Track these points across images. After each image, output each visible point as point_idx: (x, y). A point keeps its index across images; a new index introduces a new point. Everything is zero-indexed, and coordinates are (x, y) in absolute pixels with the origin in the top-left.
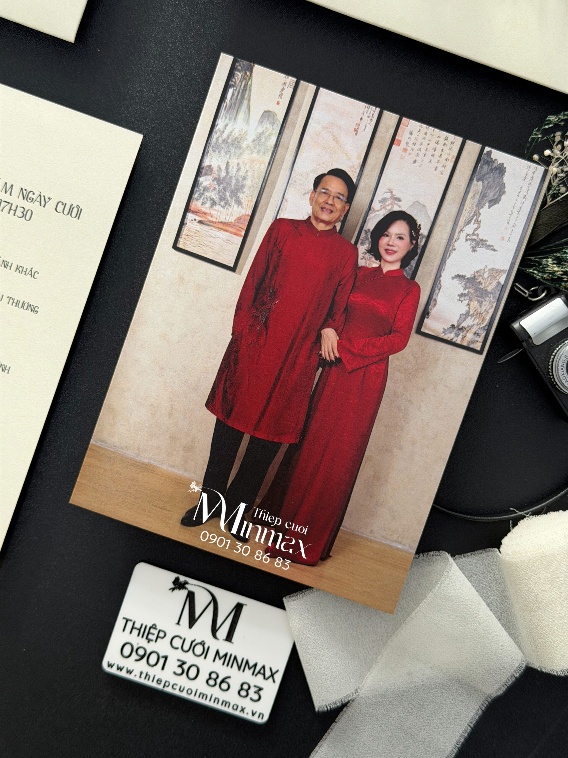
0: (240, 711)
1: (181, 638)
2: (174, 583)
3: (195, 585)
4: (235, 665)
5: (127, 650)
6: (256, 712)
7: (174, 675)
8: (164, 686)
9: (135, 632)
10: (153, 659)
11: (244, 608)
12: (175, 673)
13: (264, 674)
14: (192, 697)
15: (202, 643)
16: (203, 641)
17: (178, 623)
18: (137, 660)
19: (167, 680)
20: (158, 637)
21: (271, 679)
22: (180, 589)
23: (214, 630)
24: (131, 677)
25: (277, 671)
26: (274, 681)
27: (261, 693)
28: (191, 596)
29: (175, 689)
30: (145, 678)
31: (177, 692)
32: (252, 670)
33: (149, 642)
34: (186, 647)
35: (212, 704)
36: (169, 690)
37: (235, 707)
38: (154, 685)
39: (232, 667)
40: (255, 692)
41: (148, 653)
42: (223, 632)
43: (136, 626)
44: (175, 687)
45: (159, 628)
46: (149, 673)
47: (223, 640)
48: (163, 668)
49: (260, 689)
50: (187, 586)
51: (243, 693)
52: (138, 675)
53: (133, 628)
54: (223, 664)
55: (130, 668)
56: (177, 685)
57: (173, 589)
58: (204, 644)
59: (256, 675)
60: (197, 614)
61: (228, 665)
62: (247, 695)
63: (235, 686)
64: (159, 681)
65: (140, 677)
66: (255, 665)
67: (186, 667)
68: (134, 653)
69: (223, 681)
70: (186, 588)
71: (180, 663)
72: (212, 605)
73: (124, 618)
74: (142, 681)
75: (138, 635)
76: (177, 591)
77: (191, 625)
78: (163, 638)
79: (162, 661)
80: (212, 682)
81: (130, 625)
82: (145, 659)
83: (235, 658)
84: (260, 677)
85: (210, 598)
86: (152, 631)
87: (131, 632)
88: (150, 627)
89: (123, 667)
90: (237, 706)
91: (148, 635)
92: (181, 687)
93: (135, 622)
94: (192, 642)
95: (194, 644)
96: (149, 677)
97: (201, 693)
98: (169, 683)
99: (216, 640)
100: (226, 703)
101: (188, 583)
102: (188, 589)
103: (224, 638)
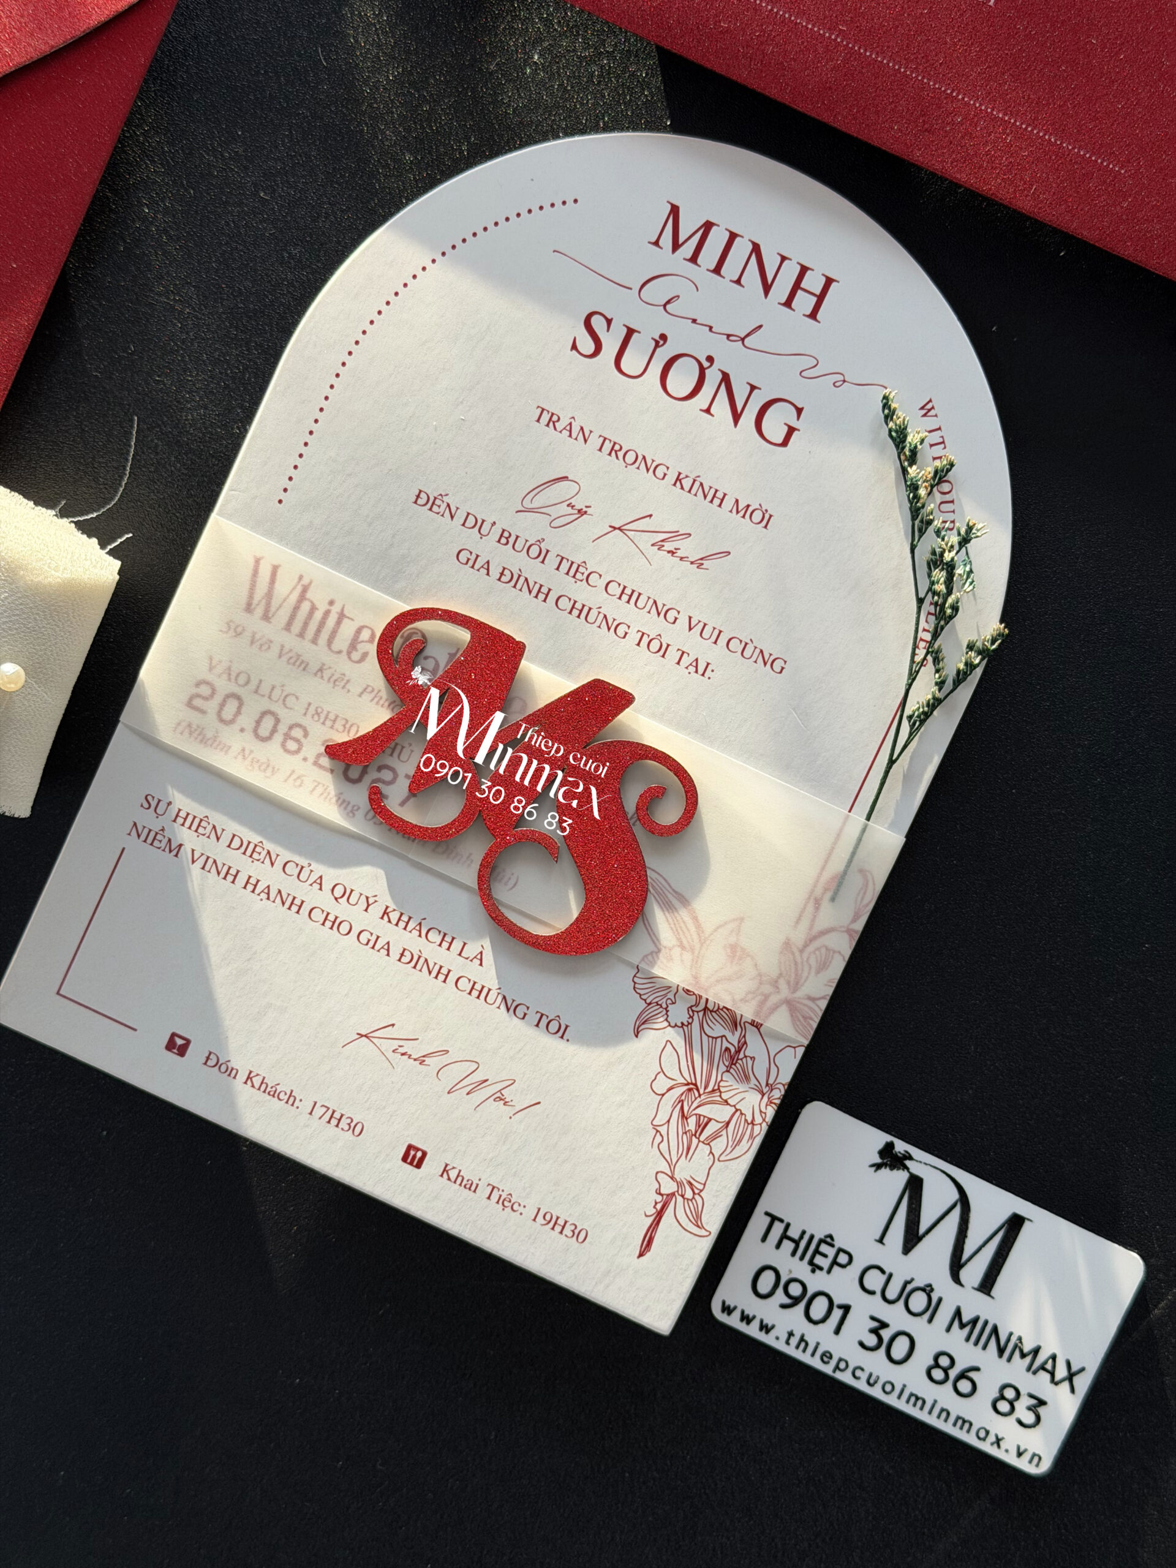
0: (992, 1444)
1: (883, 1272)
2: (882, 1153)
3: (926, 1164)
5: (766, 1282)
6: (1026, 1450)
7: (860, 1348)
8: (837, 1368)
9: (788, 1246)
10: (819, 1308)
11: (1026, 1228)
12: (862, 1344)
13: (1052, 1374)
14: (891, 1400)
17: (881, 1241)
18: (783, 1306)
19: (844, 1357)
20: (835, 1262)
21: (1066, 1385)
22: (892, 1167)
23: (956, 1265)
24: (768, 1339)
25: (1082, 1370)
27: (1042, 1410)
28: (915, 1186)
29: (858, 1378)
30: (797, 1347)
31: (861, 1386)
32: (1028, 1359)
33: (813, 1271)
34: (892, 1294)
35: (932, 1420)
36: (845, 1377)
37: (982, 1434)
38: (816, 1363)
39: (985, 1347)
40: (1029, 1408)
41: (810, 1293)
42: (974, 1272)
43: (790, 1233)
44: (858, 1373)
46: (806, 1338)
48: (837, 1331)
49: (1041, 1403)
50: (908, 1163)
51: (1004, 1406)
52: (784, 1337)
53: (784, 1236)
54: (968, 1339)
55: (768, 1321)
57: (878, 1167)
58: (932, 1290)
59: (1035, 1373)
60: (923, 1228)
61: (976, 1343)
62: (1012, 1410)
63: (988, 1390)
64: (826, 1357)
65: (787, 1343)
66: (1036, 1351)
67: (886, 1334)
68: (780, 1291)
69: (962, 1376)
70: (906, 1168)
71: (875, 1324)
72: (957, 1212)
73: (767, 1214)
74: (791, 1351)
75: (794, 1254)
76: (885, 1172)
77: (907, 1248)
78: (843, 1266)
79: (837, 1314)
80: (938, 1374)
81: (778, 1228)
82: (801, 1306)
83: (995, 1329)
85: (955, 1195)
86: (824, 1248)
87: (778, 1246)
88: (821, 1241)
89: (754, 1317)
90: (987, 1432)
91: (813, 1257)
92: (870, 1375)
93: (788, 1226)
94: (907, 1283)
95: (909, 1288)
96: (807, 1344)
97: (912, 1395)
98: (847, 1363)
99: (958, 1287)
100: (963, 1422)
101: (910, 1158)
102: (911, 1170)
103: (976, 1284)
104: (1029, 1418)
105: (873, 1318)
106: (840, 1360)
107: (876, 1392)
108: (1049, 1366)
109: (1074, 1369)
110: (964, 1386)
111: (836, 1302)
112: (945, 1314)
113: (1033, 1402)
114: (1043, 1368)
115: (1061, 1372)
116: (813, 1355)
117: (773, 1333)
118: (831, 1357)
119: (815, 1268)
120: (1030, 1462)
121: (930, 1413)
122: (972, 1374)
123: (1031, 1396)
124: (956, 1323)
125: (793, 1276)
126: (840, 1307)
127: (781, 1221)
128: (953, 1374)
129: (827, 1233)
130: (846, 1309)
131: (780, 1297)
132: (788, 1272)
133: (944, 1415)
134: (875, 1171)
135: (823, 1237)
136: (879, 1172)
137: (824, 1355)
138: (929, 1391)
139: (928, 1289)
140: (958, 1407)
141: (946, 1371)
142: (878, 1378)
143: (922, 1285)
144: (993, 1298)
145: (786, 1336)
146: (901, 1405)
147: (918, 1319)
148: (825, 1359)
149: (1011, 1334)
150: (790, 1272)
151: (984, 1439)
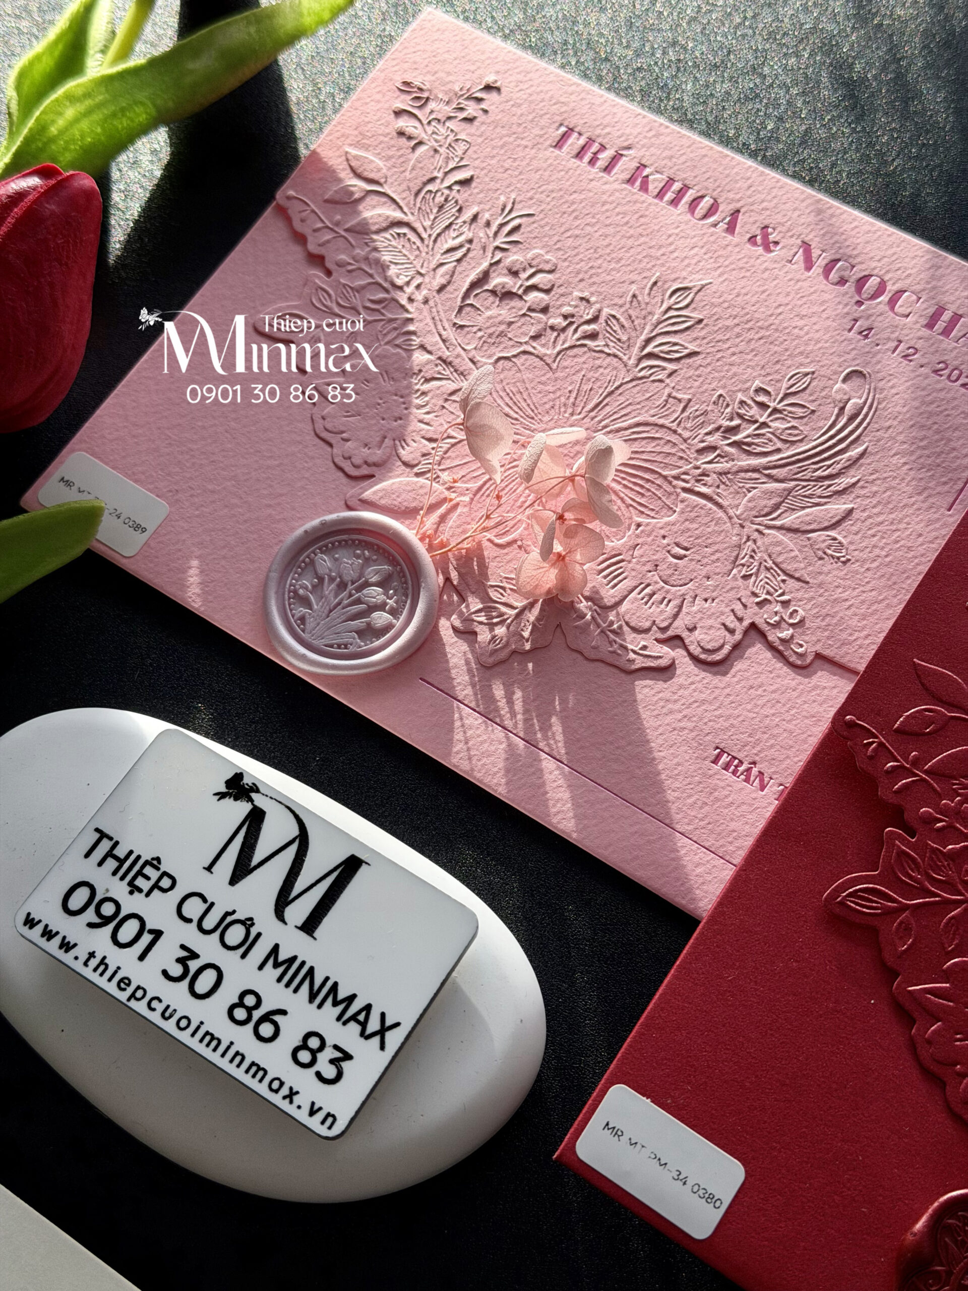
0: (284, 1098)
1: (205, 900)
2: (229, 783)
3: (271, 798)
4: (306, 986)
5: (79, 898)
6: (320, 1109)
7: (162, 977)
8: (133, 996)
9: (111, 864)
10: (129, 930)
11: (363, 870)
12: (165, 973)
13: (364, 1025)
14: (184, 1037)
15: (248, 923)
16: (251, 919)
17: (209, 869)
18: (91, 925)
19: (142, 985)
20: (156, 886)
21: (376, 1040)
22: (236, 799)
23: (283, 901)
24: (67, 958)
25: (397, 1025)
26: (382, 1047)
27: (345, 1065)
28: (256, 818)
29: (154, 1010)
30: (95, 970)
31: (155, 1017)
32: (340, 1008)
33: (131, 893)
34: (208, 924)
35: (223, 1063)
36: (140, 1007)
37: (275, 1085)
38: (112, 988)
39: (296, 991)
40: (332, 1061)
41: (123, 914)
42: (298, 911)
43: (115, 852)
44: (155, 1004)
45: (163, 868)
46: (106, 961)
47: (296, 927)
48: (142, 957)
49: (348, 1057)
50: (253, 795)
51: (304, 1056)
52: (83, 957)
53: (110, 854)
54: (279, 980)
55: (71, 939)
56: (160, 1001)
57: (222, 796)
58: (253, 924)
59: (345, 1023)
60: (255, 861)
61: (287, 985)
62: (313, 1061)
63: (291, 1036)
64: (124, 983)
65: (86, 964)
66: (351, 998)
67: (194, 965)
68: (92, 909)
69: (267, 1018)
70: (251, 800)
71: (184, 954)
72: (294, 848)
73: (97, 830)
74: (88, 972)
75: (114, 873)
76: (228, 802)
77: (234, 880)
78: (164, 891)
79: (146, 938)
80: (240, 1014)
81: (105, 845)
82: (111, 926)
83: (311, 970)
84: (354, 1028)
85: (295, 831)
86: (148, 870)
87: (100, 864)
88: (147, 863)
89: (57, 933)
90: (282, 1084)
91: (135, 878)
92: (168, 1007)
93: (117, 843)
94: (227, 914)
95: (229, 919)
96: (107, 966)
97: (207, 1033)
98: (145, 991)
99: (280, 924)
100: (257, 1069)
101: (257, 791)
102: (256, 803)
103: (299, 925)
104: (330, 1072)
105: (183, 947)
106: (139, 988)
107: (169, 1026)
108: (361, 1017)
109: (388, 1023)
110: (266, 1030)
111: (149, 926)
112: (260, 951)
113: (338, 1055)
114: (354, 1018)
115: (374, 1025)
116: (110, 980)
117: (73, 953)
118: (129, 985)
119: (134, 889)
120: (323, 1123)
121: (223, 1055)
122: (277, 1018)
123: (336, 1047)
124: (271, 962)
125: (108, 895)
126: (151, 932)
127: (111, 839)
128: (257, 1014)
129: (155, 856)
130: (157, 934)
131: (90, 915)
132: (103, 891)
133: (238, 1059)
134: (219, 800)
135: (149, 859)
136: (222, 801)
137: (121, 980)
138: (226, 1031)
139: (249, 923)
140: (254, 1051)
141: (250, 1010)
142: (175, 1010)
143: (243, 918)
144: (315, 939)
145: (87, 956)
146: (194, 1043)
147: (231, 953)
148: (122, 985)
149: (327, 979)
150: (107, 890)
151: (276, 1091)
